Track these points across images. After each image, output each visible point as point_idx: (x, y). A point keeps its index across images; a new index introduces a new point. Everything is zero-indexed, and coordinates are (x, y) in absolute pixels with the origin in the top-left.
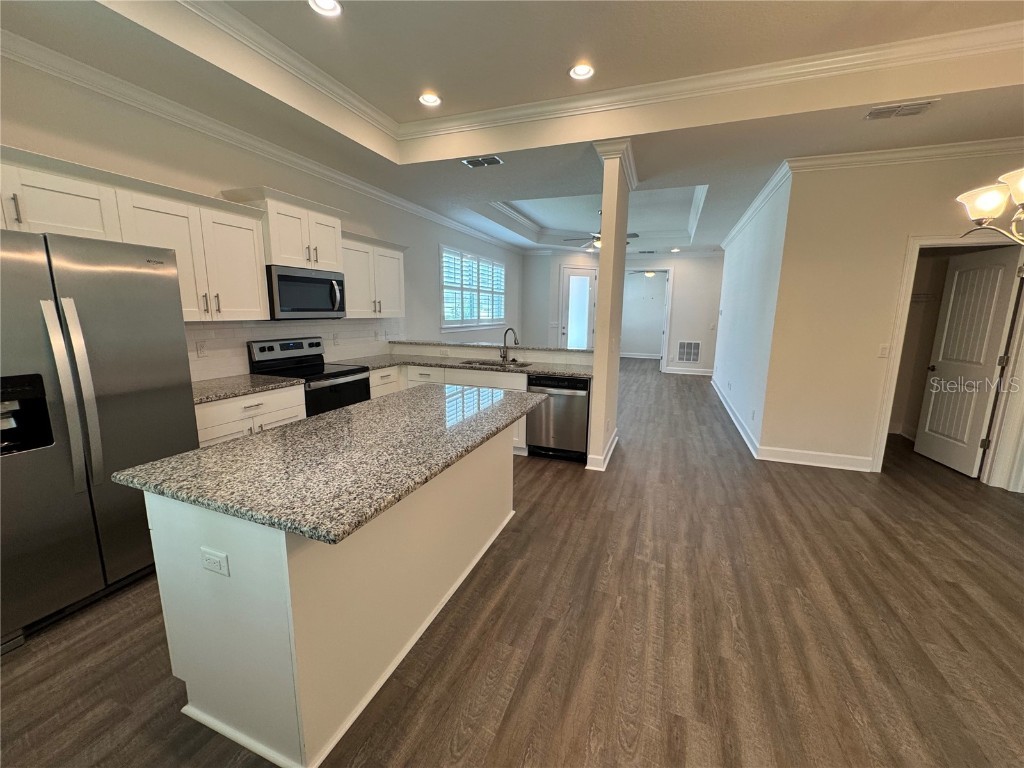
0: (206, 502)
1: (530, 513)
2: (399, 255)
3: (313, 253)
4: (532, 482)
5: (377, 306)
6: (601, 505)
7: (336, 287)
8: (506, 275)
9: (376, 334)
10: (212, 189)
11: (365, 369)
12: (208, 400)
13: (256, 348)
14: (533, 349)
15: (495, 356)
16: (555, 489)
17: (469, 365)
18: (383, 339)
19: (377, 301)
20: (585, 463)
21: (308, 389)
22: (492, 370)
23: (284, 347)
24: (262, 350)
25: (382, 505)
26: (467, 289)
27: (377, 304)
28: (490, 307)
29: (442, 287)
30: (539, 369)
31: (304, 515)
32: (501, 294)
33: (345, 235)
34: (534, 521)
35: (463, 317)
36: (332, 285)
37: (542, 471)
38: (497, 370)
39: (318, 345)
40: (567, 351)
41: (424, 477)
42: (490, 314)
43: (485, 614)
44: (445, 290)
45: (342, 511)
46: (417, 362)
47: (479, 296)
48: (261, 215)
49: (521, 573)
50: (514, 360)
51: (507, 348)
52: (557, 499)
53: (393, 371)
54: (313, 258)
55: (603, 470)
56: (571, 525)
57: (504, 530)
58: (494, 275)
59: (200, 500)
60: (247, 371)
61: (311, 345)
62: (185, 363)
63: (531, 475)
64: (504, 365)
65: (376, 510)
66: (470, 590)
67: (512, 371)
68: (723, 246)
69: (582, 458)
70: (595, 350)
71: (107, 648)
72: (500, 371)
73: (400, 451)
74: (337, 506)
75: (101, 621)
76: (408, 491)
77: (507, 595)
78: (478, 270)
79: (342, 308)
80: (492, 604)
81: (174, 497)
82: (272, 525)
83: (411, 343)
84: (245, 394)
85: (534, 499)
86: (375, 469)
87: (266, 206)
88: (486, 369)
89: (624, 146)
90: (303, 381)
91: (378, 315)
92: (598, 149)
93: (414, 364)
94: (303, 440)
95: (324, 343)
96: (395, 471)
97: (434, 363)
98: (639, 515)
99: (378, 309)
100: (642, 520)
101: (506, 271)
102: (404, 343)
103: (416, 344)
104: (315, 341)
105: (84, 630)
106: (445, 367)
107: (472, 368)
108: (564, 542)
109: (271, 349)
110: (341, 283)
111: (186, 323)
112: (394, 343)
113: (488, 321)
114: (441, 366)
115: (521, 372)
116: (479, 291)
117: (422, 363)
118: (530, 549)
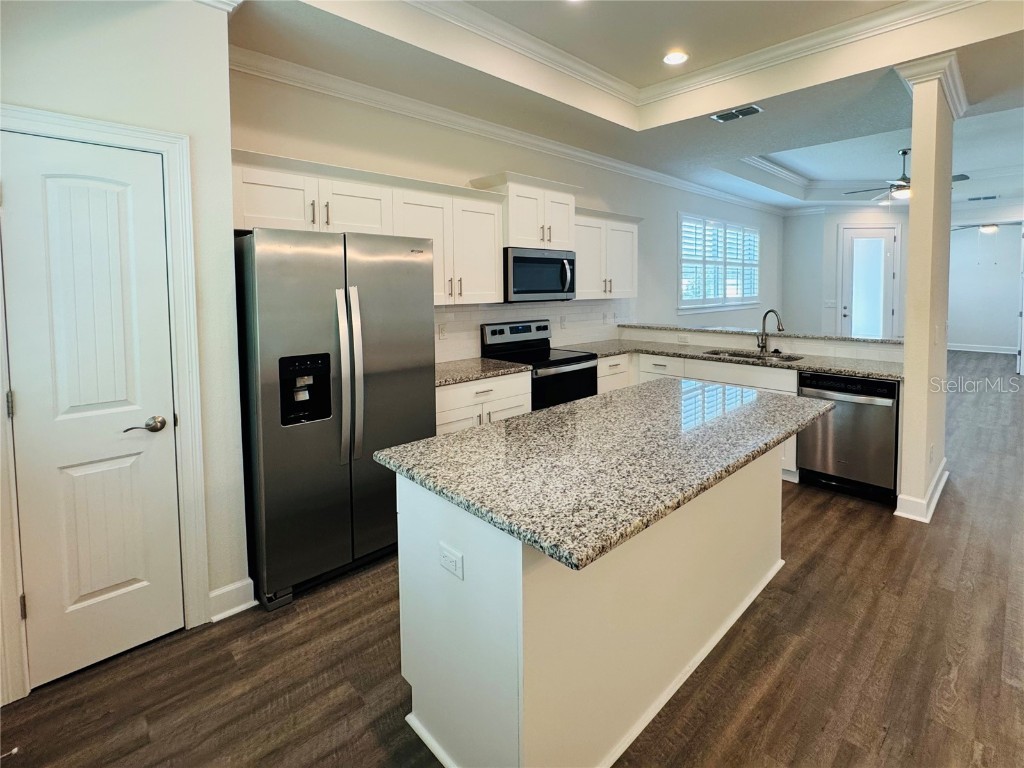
0: (449, 494)
1: (809, 567)
2: (634, 228)
3: (547, 232)
4: (807, 522)
5: (608, 285)
6: (928, 576)
7: (567, 267)
8: (761, 243)
9: (605, 317)
10: (462, 179)
11: (593, 357)
12: (446, 384)
13: (488, 330)
14: (805, 337)
15: (751, 345)
16: (846, 538)
17: (715, 356)
18: (612, 322)
19: (608, 280)
20: (894, 507)
21: (535, 377)
22: (747, 363)
23: (514, 331)
24: (494, 333)
25: (628, 530)
26: (711, 263)
27: (608, 283)
28: (740, 282)
29: (681, 261)
30: (816, 365)
31: (544, 528)
32: (755, 265)
33: (579, 211)
34: (814, 582)
35: (705, 296)
36: (564, 265)
37: (823, 508)
38: (753, 364)
39: (545, 328)
40: (852, 340)
41: (676, 500)
42: (740, 291)
43: (748, 706)
44: (683, 265)
45: (584, 530)
46: (651, 350)
47: (725, 269)
48: (501, 199)
49: (801, 656)
50: (776, 351)
51: (767, 335)
52: (849, 554)
53: (622, 359)
54: (547, 237)
55: (927, 520)
56: (876, 600)
57: (769, 587)
58: (746, 242)
59: (444, 491)
60: (478, 354)
61: (539, 329)
62: (431, 346)
63: (806, 513)
64: (762, 357)
65: (622, 535)
66: (724, 664)
67: (775, 366)
69: (887, 498)
70: (905, 340)
71: (349, 626)
72: (758, 365)
73: (643, 462)
74: (578, 523)
75: (346, 595)
76: (658, 516)
77: (779, 686)
78: (725, 238)
79: (572, 289)
80: (757, 694)
81: (422, 483)
82: (511, 532)
83: (643, 328)
84: (477, 379)
85: (813, 548)
86: (617, 482)
87: (507, 190)
88: (738, 362)
89: (945, 63)
90: (531, 367)
91: (608, 296)
92: (903, 74)
93: (647, 352)
94: (535, 436)
95: (551, 326)
96: (639, 488)
97: (671, 351)
98: (1003, 608)
99: (608, 289)
100: (1008, 616)
101: (761, 238)
102: (636, 327)
103: (649, 328)
104: (542, 324)
105: (334, 601)
106: (685, 357)
107: (719, 360)
108: (867, 624)
109: (502, 332)
110: (572, 263)
111: (437, 307)
112: (624, 326)
113: (737, 299)
114: (680, 356)
115: (789, 368)
116: (725, 264)
117: (657, 351)
118: (811, 622)
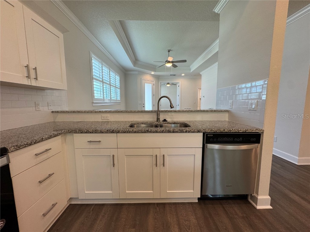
5: (32, 72)
9: (36, 105)
19: (32, 67)
26: (105, 83)
29: (92, 78)
32: (119, 88)
35: (104, 97)
44: (94, 80)
58: (116, 79)
68: (201, 73)
78: (110, 74)
83: (74, 112)
99: (33, 76)
106: (117, 132)
112: (58, 112)
114: (113, 132)
